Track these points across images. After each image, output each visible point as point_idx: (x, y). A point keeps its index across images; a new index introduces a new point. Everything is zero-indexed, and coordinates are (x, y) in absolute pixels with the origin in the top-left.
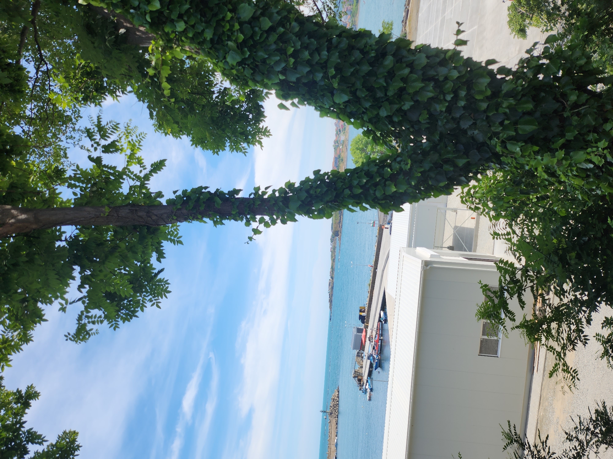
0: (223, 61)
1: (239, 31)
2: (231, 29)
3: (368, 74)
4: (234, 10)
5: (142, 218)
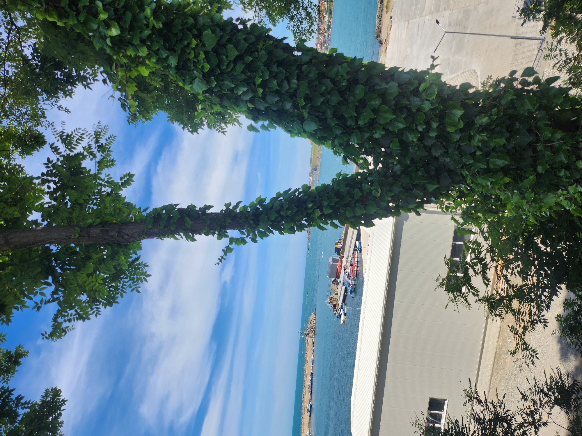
0: (190, 86)
1: (205, 59)
2: (197, 56)
3: (339, 103)
4: (199, 36)
5: (113, 237)
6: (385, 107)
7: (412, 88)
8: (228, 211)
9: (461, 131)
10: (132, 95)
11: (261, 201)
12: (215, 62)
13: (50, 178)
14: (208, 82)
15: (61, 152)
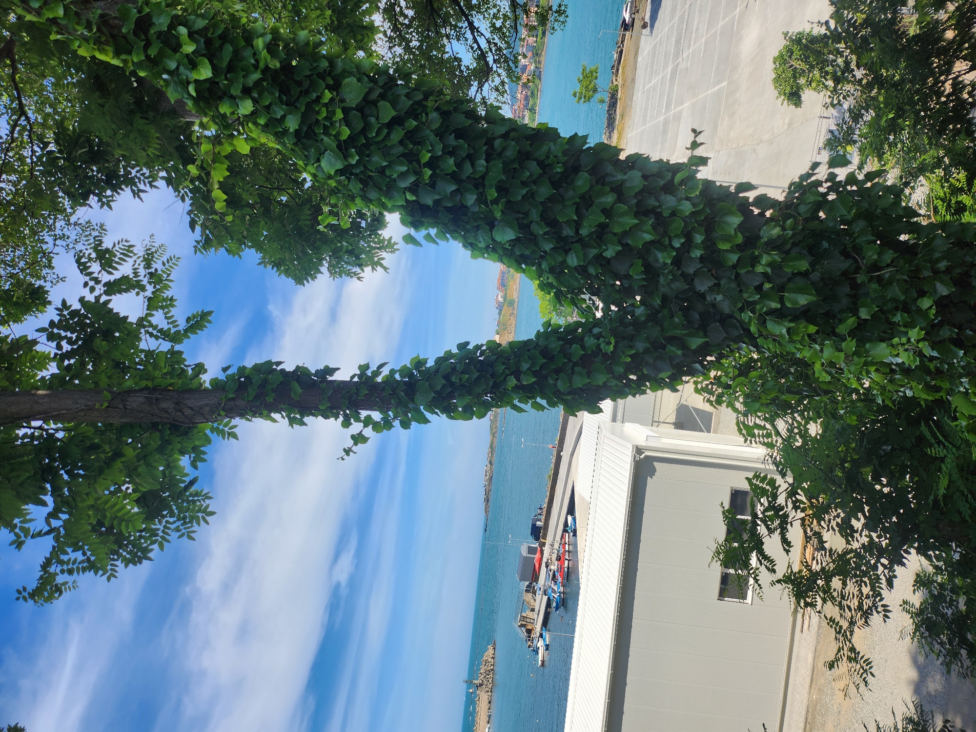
0: (315, 165)
1: (343, 121)
2: (329, 117)
3: (550, 199)
4: (335, 87)
5: (166, 412)
6: (623, 207)
7: (662, 183)
8: (364, 378)
9: (739, 248)
10: (219, 182)
11: (419, 363)
12: (360, 126)
13: (63, 334)
14: (346, 157)
15: (92, 273)
